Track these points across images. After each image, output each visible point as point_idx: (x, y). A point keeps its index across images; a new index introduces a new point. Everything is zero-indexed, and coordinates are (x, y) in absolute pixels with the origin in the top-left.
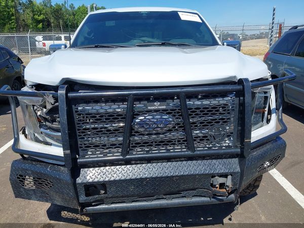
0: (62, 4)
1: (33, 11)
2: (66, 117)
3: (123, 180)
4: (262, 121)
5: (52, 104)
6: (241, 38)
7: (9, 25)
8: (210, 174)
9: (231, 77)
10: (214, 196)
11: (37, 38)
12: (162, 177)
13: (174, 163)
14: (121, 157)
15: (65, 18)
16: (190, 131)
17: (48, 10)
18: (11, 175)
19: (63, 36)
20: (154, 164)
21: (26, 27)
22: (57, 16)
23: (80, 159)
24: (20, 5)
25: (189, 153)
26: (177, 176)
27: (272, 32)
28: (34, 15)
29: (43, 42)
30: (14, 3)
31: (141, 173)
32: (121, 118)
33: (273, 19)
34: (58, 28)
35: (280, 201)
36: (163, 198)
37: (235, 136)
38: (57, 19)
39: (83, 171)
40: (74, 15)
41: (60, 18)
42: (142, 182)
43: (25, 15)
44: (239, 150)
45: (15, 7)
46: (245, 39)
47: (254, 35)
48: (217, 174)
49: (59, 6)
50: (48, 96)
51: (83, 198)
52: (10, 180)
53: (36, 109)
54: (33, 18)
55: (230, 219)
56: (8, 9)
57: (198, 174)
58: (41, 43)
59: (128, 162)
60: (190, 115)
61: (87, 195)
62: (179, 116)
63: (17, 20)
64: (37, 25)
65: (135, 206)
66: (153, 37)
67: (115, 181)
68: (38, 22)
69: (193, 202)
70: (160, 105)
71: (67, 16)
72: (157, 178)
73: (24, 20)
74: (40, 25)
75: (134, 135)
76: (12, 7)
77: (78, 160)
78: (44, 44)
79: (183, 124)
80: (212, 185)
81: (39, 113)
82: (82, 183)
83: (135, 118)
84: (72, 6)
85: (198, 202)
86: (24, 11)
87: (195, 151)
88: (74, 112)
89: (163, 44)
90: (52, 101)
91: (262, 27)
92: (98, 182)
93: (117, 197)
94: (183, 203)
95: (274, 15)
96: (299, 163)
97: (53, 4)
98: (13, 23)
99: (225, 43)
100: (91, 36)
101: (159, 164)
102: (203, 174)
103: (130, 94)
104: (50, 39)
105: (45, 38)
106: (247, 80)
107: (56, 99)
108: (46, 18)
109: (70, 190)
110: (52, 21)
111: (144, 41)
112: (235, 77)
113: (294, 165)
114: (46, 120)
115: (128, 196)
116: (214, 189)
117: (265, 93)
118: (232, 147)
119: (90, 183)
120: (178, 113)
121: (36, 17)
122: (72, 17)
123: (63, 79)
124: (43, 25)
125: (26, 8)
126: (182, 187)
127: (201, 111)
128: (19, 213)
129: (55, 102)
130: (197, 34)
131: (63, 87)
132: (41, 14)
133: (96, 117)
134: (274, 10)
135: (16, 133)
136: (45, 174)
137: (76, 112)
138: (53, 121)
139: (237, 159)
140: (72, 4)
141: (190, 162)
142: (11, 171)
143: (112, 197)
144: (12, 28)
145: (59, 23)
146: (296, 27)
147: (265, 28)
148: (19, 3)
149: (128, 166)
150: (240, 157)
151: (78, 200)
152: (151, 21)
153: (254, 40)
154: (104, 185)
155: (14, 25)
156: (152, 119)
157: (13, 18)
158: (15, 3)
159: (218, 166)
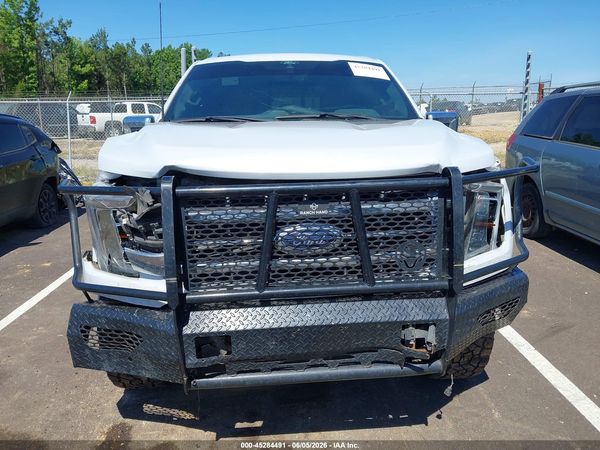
0: (128, 45)
1: (71, 58)
2: (172, 225)
3: (258, 330)
4: (489, 242)
5: (149, 206)
6: (470, 109)
7: (23, 83)
8: (400, 322)
9: (431, 166)
10: (408, 361)
11: (79, 108)
12: (322, 326)
13: (341, 305)
14: (257, 292)
15: (133, 70)
16: (366, 251)
17: (101, 55)
18: (69, 327)
19: (129, 104)
20: (308, 306)
21: (56, 88)
22: (116, 66)
23: (189, 294)
24: (47, 45)
25: (366, 287)
26: (345, 325)
27: (526, 98)
28: (73, 64)
29: (92, 114)
30: (35, 42)
31: (288, 320)
32: (258, 229)
33: (528, 74)
34: (119, 89)
35: (529, 389)
36: (322, 365)
37: (440, 261)
38: (116, 72)
39: (193, 315)
40: (150, 65)
41: (123, 70)
42: (289, 334)
43: (56, 65)
44: (447, 283)
45: (37, 49)
46: (477, 112)
47: (496, 104)
48: (412, 322)
49: (122, 47)
50: (144, 192)
51: (192, 361)
52: (68, 335)
53: (120, 216)
54: (71, 71)
55: (439, 417)
56: (24, 52)
57: (379, 323)
58: (87, 117)
59: (265, 302)
60: (367, 225)
61: (199, 355)
62: (349, 226)
63: (40, 73)
64: (78, 84)
65: (278, 379)
66: (303, 105)
67: (245, 331)
68: (81, 77)
69: (373, 373)
70: (318, 209)
71: (137, 66)
72: (313, 326)
73: (52, 74)
74: (85, 84)
75: (277, 257)
76: (32, 49)
77: (187, 297)
78: (93, 120)
79: (355, 240)
80: (405, 342)
81: (125, 221)
82: (192, 335)
83: (279, 229)
84: (146, 48)
85: (382, 373)
86: (53, 57)
87: (375, 283)
88: (183, 218)
89: (322, 117)
90: (150, 201)
91: (509, 90)
92: (219, 332)
93: (248, 360)
94: (357, 374)
95: (528, 66)
96: (565, 328)
97: (110, 45)
98: (30, 79)
99: (431, 116)
100: (197, 103)
101: (316, 306)
102: (388, 323)
103: (271, 191)
104: (105, 109)
105: (94, 108)
106: (456, 170)
107: (156, 197)
108: (96, 70)
109: (171, 348)
110: (107, 75)
111: (290, 112)
112: (438, 166)
113: (557, 332)
114: (135, 232)
115: (265, 360)
116: (406, 348)
117: (493, 195)
118: (434, 278)
119: (205, 334)
120: (348, 221)
121: (77, 68)
122: (146, 68)
123: (165, 167)
124: (89, 83)
125: (57, 51)
126: (355, 344)
127: (384, 220)
128: (69, 407)
129: (154, 203)
130: (382, 100)
131: (169, 179)
132: (86, 63)
133: (217, 227)
134: (529, 58)
135: (77, 260)
136: (128, 323)
137: (187, 218)
138: (148, 233)
139: (444, 299)
140: (147, 45)
141: (366, 303)
142: (71, 321)
143: (239, 360)
144: (29, 89)
145: (121, 80)
146: (563, 90)
147: (513, 92)
148: (46, 41)
149: (267, 309)
150: (449, 296)
151: (185, 364)
152: (302, 78)
153: (496, 114)
154: (227, 339)
155: (32, 82)
156: (306, 231)
157: (31, 69)
158: (38, 42)
159: (413, 309)
